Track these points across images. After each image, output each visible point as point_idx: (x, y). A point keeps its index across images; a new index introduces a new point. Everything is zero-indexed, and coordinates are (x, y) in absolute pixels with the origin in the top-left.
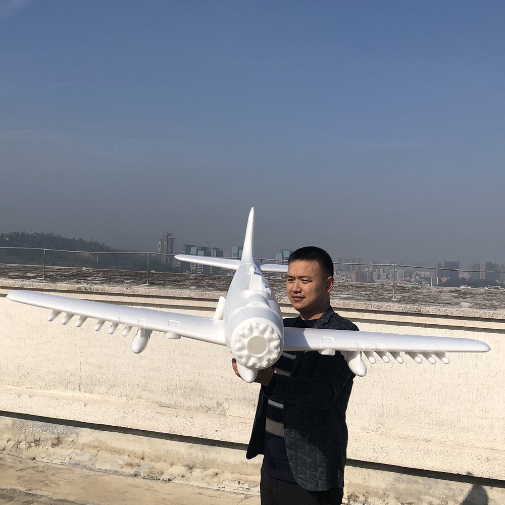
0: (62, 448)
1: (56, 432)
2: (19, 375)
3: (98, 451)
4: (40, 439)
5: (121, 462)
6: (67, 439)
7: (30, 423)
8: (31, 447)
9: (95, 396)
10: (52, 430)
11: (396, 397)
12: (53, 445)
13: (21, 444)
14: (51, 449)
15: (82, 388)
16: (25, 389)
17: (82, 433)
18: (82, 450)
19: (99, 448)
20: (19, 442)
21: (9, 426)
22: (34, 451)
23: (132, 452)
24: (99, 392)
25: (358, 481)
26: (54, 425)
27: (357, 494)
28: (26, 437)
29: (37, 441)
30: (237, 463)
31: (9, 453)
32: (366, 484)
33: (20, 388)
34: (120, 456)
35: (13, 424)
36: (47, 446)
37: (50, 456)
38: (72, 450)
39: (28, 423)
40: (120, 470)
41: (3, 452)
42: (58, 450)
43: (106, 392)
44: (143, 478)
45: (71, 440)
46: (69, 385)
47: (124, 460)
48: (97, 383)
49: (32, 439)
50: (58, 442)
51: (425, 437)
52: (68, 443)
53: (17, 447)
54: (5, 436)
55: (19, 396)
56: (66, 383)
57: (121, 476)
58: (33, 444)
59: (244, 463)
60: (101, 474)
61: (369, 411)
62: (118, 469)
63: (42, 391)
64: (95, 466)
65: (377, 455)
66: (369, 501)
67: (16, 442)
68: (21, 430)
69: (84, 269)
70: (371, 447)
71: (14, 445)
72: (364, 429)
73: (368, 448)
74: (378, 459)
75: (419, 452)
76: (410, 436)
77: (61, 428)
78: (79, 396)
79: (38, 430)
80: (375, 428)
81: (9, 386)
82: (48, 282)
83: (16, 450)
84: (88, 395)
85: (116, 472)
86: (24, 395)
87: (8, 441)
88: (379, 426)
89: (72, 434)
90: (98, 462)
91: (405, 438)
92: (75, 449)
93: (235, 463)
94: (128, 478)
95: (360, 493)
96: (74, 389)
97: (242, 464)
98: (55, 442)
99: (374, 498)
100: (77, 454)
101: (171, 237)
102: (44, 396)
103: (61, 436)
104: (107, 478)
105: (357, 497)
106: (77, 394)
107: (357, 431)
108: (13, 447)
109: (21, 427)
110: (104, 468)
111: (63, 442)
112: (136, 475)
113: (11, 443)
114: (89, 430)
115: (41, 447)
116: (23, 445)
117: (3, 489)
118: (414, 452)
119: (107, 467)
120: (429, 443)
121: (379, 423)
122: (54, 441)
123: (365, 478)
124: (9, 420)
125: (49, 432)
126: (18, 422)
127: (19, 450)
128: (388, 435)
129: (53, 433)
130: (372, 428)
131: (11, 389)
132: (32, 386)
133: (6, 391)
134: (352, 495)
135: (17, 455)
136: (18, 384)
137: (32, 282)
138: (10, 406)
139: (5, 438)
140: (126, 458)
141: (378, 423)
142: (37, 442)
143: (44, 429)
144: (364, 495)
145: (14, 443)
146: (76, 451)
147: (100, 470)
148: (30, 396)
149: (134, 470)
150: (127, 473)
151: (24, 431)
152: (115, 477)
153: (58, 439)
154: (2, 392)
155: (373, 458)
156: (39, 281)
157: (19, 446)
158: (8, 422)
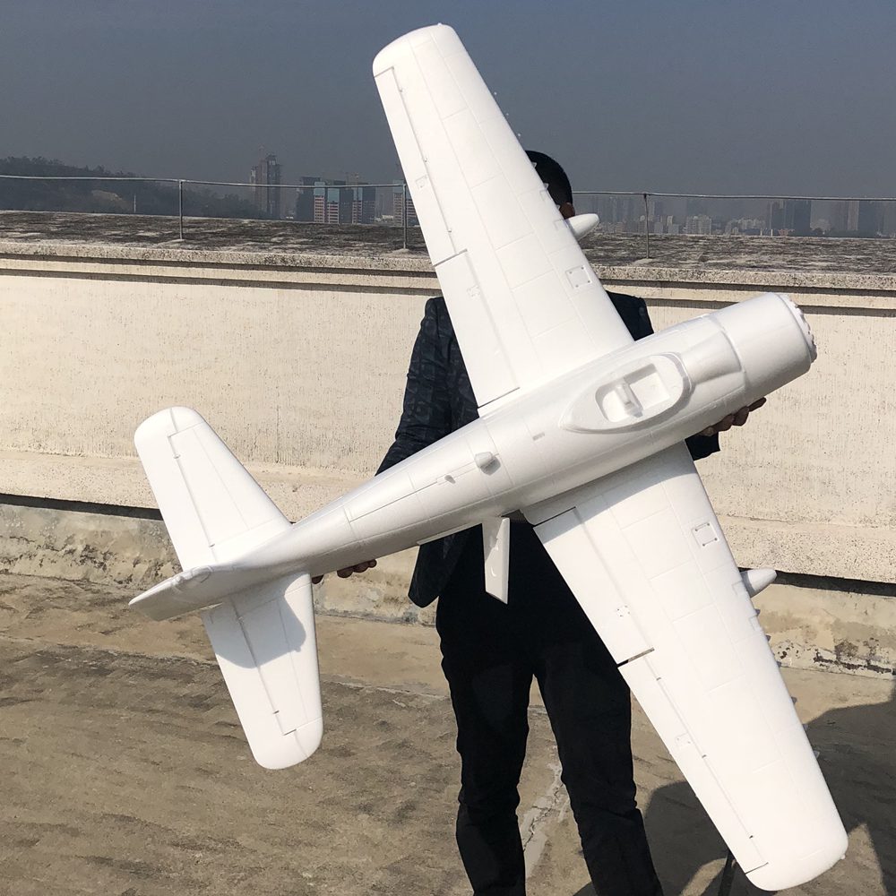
5: (374, 596)
9: (312, 472)
13: (162, 568)
15: (283, 455)
20: (158, 565)
21: (134, 534)
23: (393, 577)
24: (318, 464)
25: (853, 619)
27: (854, 643)
31: (142, 587)
32: (870, 623)
34: (371, 585)
35: (143, 529)
40: (375, 611)
41: (129, 586)
43: (334, 464)
44: (423, 624)
46: (255, 452)
47: (379, 593)
48: (315, 445)
53: (157, 574)
54: (128, 555)
56: (249, 448)
57: (380, 623)
60: (338, 620)
61: (876, 487)
62: (370, 610)
64: (323, 607)
66: (878, 654)
67: (152, 564)
68: (160, 542)
69: (246, 221)
70: (886, 554)
71: (150, 570)
72: (866, 520)
73: (878, 556)
78: (277, 473)
80: (889, 519)
82: (199, 249)
83: (154, 580)
84: (296, 470)
85: (367, 615)
87: (135, 565)
90: (327, 598)
94: (394, 625)
95: (858, 641)
96: (266, 460)
99: (886, 649)
101: (274, 163)
104: (353, 627)
105: (855, 648)
106: (273, 468)
107: (852, 524)
108: (147, 574)
109: (160, 536)
110: (341, 608)
112: (407, 620)
113: (143, 568)
116: (166, 570)
117: (162, 660)
119: (347, 606)
123: (866, 613)
124: (131, 523)
126: (151, 525)
130: (883, 518)
134: (842, 644)
137: (166, 247)
139: (128, 558)
140: (383, 587)
144: (866, 644)
145: (147, 566)
147: (334, 613)
149: (403, 610)
150: (389, 616)
151: (165, 543)
152: (369, 625)
154: (116, 470)
155: (888, 576)
156: (177, 245)
157: (159, 573)
158: (130, 528)
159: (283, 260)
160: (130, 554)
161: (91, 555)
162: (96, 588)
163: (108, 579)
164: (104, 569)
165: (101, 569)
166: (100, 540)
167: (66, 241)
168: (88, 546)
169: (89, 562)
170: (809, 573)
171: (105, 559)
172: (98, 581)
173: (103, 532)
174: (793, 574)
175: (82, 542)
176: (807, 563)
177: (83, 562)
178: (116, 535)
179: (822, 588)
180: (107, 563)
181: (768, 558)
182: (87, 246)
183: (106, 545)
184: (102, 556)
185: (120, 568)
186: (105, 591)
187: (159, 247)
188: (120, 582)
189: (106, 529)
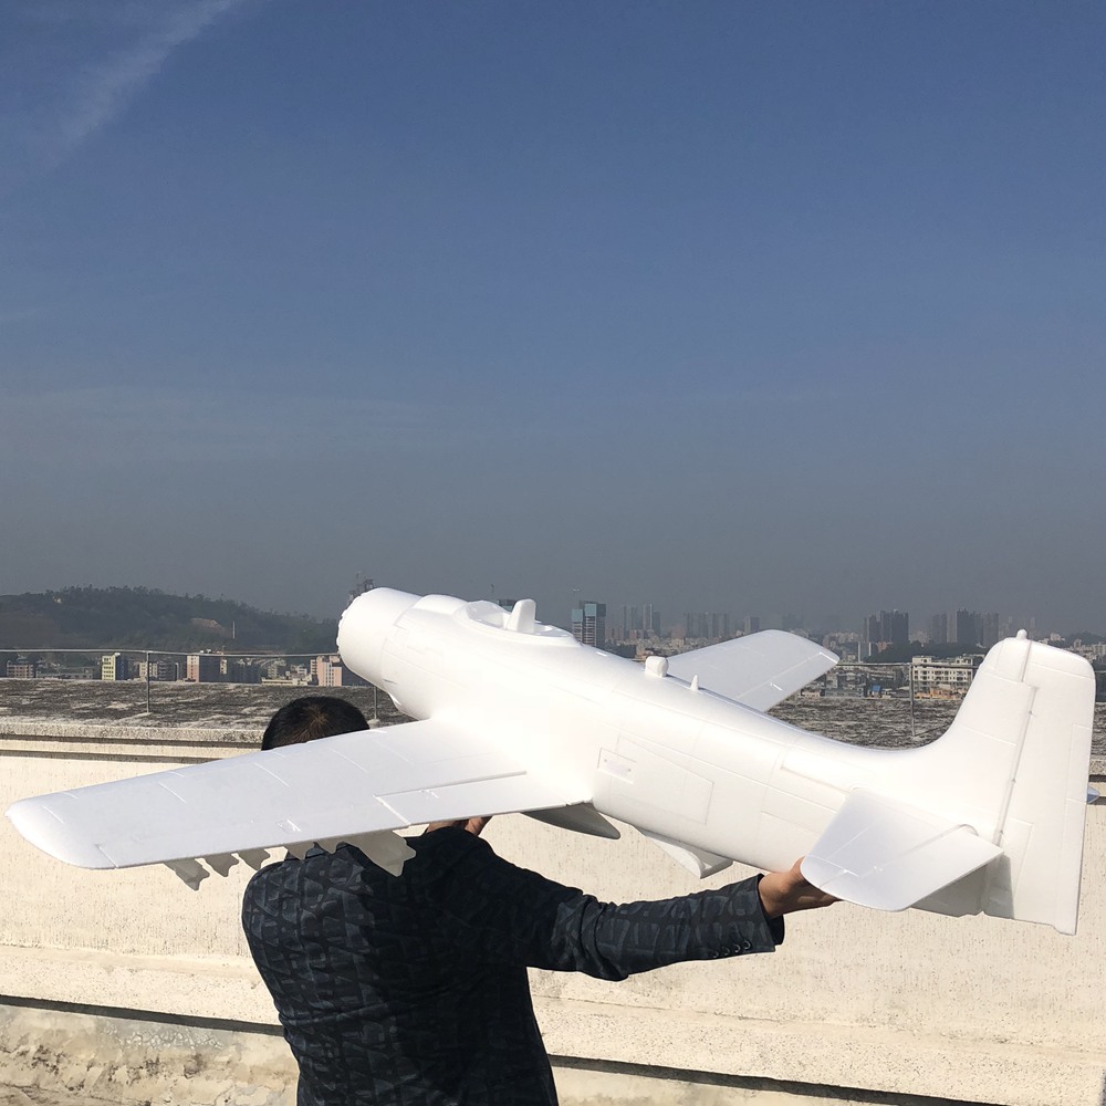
0: (208, 1078)
1: (192, 1043)
2: (107, 925)
3: (286, 1083)
4: (158, 1060)
6: (218, 1059)
7: (135, 1025)
8: (139, 1078)
10: (184, 1039)
11: (931, 951)
12: (188, 1073)
13: (116, 1072)
14: (184, 1082)
16: (121, 954)
17: (248, 1044)
18: (250, 1081)
19: (286, 1077)
20: (114, 1068)
21: (89, 1033)
22: (148, 1088)
26: (187, 1028)
28: (127, 1056)
29: (152, 1064)
30: (589, 1100)
31: (93, 1094)
33: (108, 952)
35: (100, 1028)
36: (175, 1074)
37: (181, 1096)
38: (229, 1082)
39: (131, 1026)
41: (80, 1093)
42: (199, 1083)
45: (226, 1059)
46: (215, 942)
49: (141, 1062)
50: (197, 1066)
51: (997, 1033)
52: (220, 1067)
53: (110, 1079)
54: (83, 1056)
55: (109, 970)
56: (209, 939)
58: (144, 1072)
59: (605, 1100)
61: (872, 981)
63: (159, 957)
65: (897, 1077)
67: (107, 1068)
68: (117, 1041)
70: (883, 1059)
71: (103, 1074)
72: (862, 1019)
73: (876, 1062)
74: (899, 1085)
75: (987, 1068)
76: (964, 1032)
77: (202, 1034)
78: (238, 967)
79: (153, 1041)
80: (887, 1017)
81: (87, 950)
82: (159, 725)
83: (108, 1087)
86: (118, 969)
87: (88, 1068)
88: (896, 1011)
89: (227, 1046)
91: (953, 1037)
92: (235, 1079)
93: (585, 1100)
96: (226, 952)
97: (599, 1101)
98: (192, 1065)
100: (242, 1092)
102: (163, 970)
103: (203, 1052)
106: (234, 961)
107: (848, 1024)
108: (100, 1080)
109: (116, 1035)
111: (209, 1065)
113: (97, 1071)
114: (263, 1037)
115: (162, 1078)
116: (122, 1074)
118: (976, 1068)
120: (1006, 1046)
121: (896, 1007)
122: (189, 1065)
124: (88, 1021)
125: (176, 1046)
126: (108, 1023)
127: (114, 1086)
128: (915, 1031)
129: (187, 1046)
130: (881, 1016)
131: (89, 956)
132: (136, 946)
133: (79, 959)
135: (109, 1096)
136: (105, 944)
137: (126, 724)
138: (90, 992)
139: (82, 1061)
141: (893, 1006)
142: (153, 1066)
143: (166, 1038)
145: (101, 1070)
146: (239, 1083)
148: (131, 971)
151: (122, 1043)
153: (197, 1057)
154: (70, 964)
155: (887, 1084)
156: (138, 721)
157: (113, 1077)
158: (87, 1026)
159: (242, 736)
160: (85, 1056)
161: (43, 1057)
162: (43, 1096)
163: (59, 1084)
164: (56, 1073)
165: (53, 1074)
166: (55, 1040)
167: (27, 719)
168: (41, 1047)
169: (41, 1065)
170: (802, 1080)
171: (58, 1062)
172: (49, 1088)
173: (59, 1031)
174: (785, 1081)
175: (36, 1041)
176: (799, 1069)
177: (34, 1065)
178: (71, 1035)
179: (819, 1096)
180: (60, 1066)
181: (757, 1063)
182: (46, 724)
183: (60, 1045)
184: (55, 1058)
185: (73, 1072)
186: (54, 1100)
187: (118, 725)
188: (71, 1089)
189: (62, 1027)
